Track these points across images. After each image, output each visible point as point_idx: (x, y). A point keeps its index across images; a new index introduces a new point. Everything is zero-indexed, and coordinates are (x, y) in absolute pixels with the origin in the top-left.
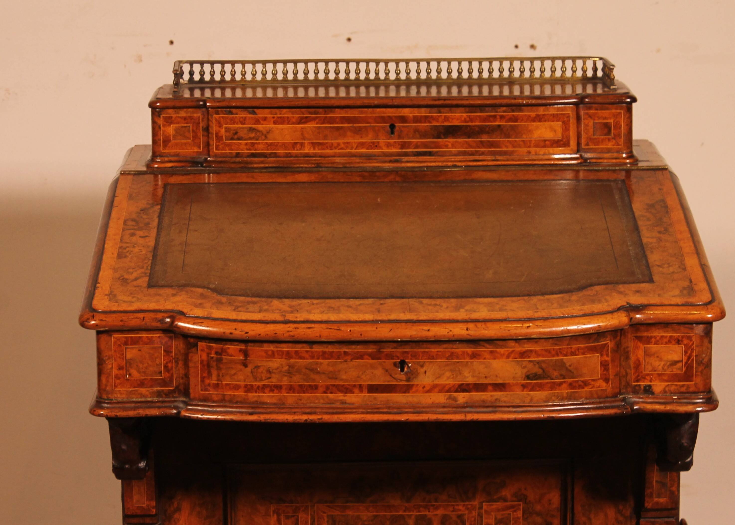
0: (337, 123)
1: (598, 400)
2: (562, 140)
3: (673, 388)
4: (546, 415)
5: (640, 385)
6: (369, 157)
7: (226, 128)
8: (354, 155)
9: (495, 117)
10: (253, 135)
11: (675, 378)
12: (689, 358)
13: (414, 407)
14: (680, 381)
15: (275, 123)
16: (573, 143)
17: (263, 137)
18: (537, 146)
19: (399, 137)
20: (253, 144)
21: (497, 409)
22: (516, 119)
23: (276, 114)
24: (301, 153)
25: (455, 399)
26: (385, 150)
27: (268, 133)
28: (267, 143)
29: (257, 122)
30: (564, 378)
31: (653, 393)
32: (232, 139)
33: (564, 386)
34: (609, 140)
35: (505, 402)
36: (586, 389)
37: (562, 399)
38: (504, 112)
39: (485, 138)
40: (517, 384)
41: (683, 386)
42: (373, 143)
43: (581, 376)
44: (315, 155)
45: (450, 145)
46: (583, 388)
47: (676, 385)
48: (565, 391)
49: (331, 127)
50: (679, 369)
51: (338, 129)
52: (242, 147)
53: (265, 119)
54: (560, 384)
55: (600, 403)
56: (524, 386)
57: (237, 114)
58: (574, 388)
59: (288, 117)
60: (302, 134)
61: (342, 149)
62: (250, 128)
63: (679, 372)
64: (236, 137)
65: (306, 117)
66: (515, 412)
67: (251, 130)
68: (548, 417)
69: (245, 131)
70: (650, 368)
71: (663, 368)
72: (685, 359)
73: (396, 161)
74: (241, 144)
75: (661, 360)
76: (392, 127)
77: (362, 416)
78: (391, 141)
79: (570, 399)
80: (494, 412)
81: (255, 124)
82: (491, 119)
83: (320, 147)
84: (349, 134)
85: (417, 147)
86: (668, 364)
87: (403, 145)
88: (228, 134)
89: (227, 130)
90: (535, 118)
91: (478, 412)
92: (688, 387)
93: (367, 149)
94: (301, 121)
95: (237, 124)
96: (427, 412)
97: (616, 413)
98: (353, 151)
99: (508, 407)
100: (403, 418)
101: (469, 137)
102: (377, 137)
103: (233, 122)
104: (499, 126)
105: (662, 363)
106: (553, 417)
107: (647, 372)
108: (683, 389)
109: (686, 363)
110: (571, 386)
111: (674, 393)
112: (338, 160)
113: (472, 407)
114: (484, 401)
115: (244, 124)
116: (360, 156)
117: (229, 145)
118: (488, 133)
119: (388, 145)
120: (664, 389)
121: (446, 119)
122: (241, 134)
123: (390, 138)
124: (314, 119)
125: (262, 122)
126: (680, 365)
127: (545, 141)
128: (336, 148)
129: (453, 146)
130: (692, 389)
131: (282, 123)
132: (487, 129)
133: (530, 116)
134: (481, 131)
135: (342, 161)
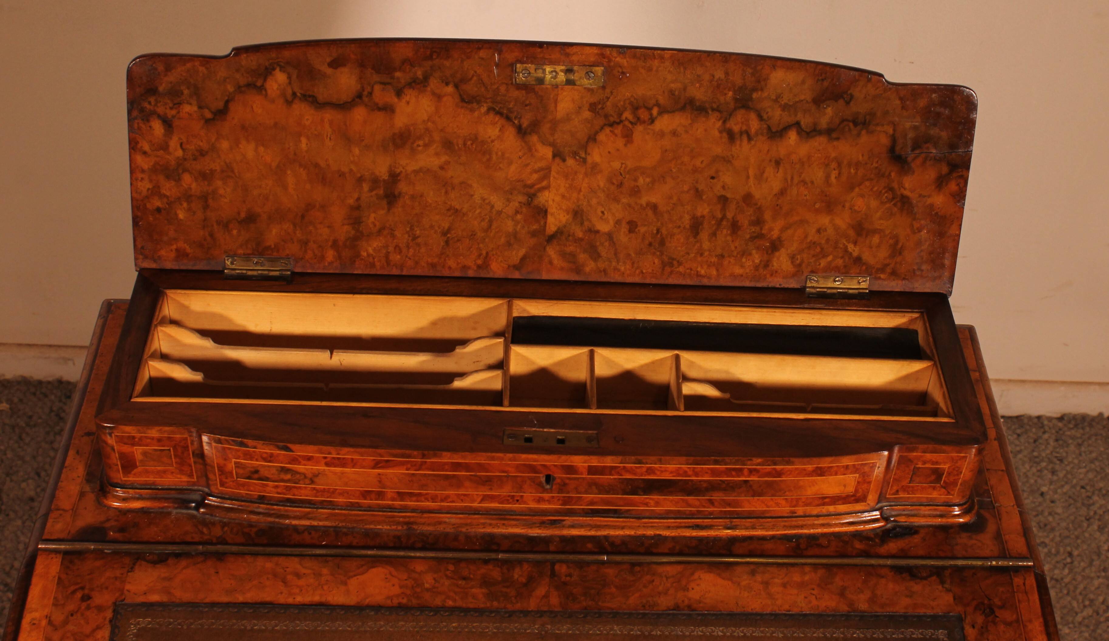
0: (446, 471)
2: (852, 496)
6: (502, 515)
7: (235, 463)
8: (476, 512)
9: (741, 470)
10: (288, 476)
15: (327, 464)
16: (872, 498)
17: (307, 481)
18: (807, 505)
19: (560, 491)
20: (289, 489)
22: (779, 474)
23: (330, 453)
24: (379, 505)
26: (533, 505)
27: (316, 475)
28: (314, 489)
29: (295, 460)
32: (249, 478)
34: (934, 488)
38: (759, 464)
39: (717, 496)
42: (513, 497)
44: (404, 509)
45: (652, 503)
49: (434, 475)
51: (446, 477)
52: (268, 489)
53: (309, 459)
57: (255, 447)
59: (352, 459)
60: (380, 482)
61: (453, 502)
62: (282, 468)
64: (256, 476)
65: (388, 461)
67: (284, 470)
69: (274, 471)
73: (553, 523)
74: (267, 485)
76: (549, 479)
78: (546, 496)
81: (290, 463)
82: (734, 473)
83: (414, 499)
84: (467, 484)
85: (592, 503)
87: (566, 501)
88: (241, 471)
89: (238, 465)
90: (814, 471)
93: (500, 503)
94: (376, 465)
95: (257, 460)
98: (475, 505)
101: (688, 495)
102: (520, 488)
103: (249, 456)
104: (746, 482)
112: (445, 517)
115: (270, 462)
116: (487, 513)
117: (243, 485)
118: (725, 490)
119: (540, 500)
121: (650, 471)
122: (264, 473)
123: (545, 491)
124: (402, 464)
125: (303, 462)
127: (826, 498)
128: (442, 501)
129: (657, 504)
131: (344, 465)
132: (724, 486)
133: (805, 470)
134: (713, 487)
135: (453, 521)
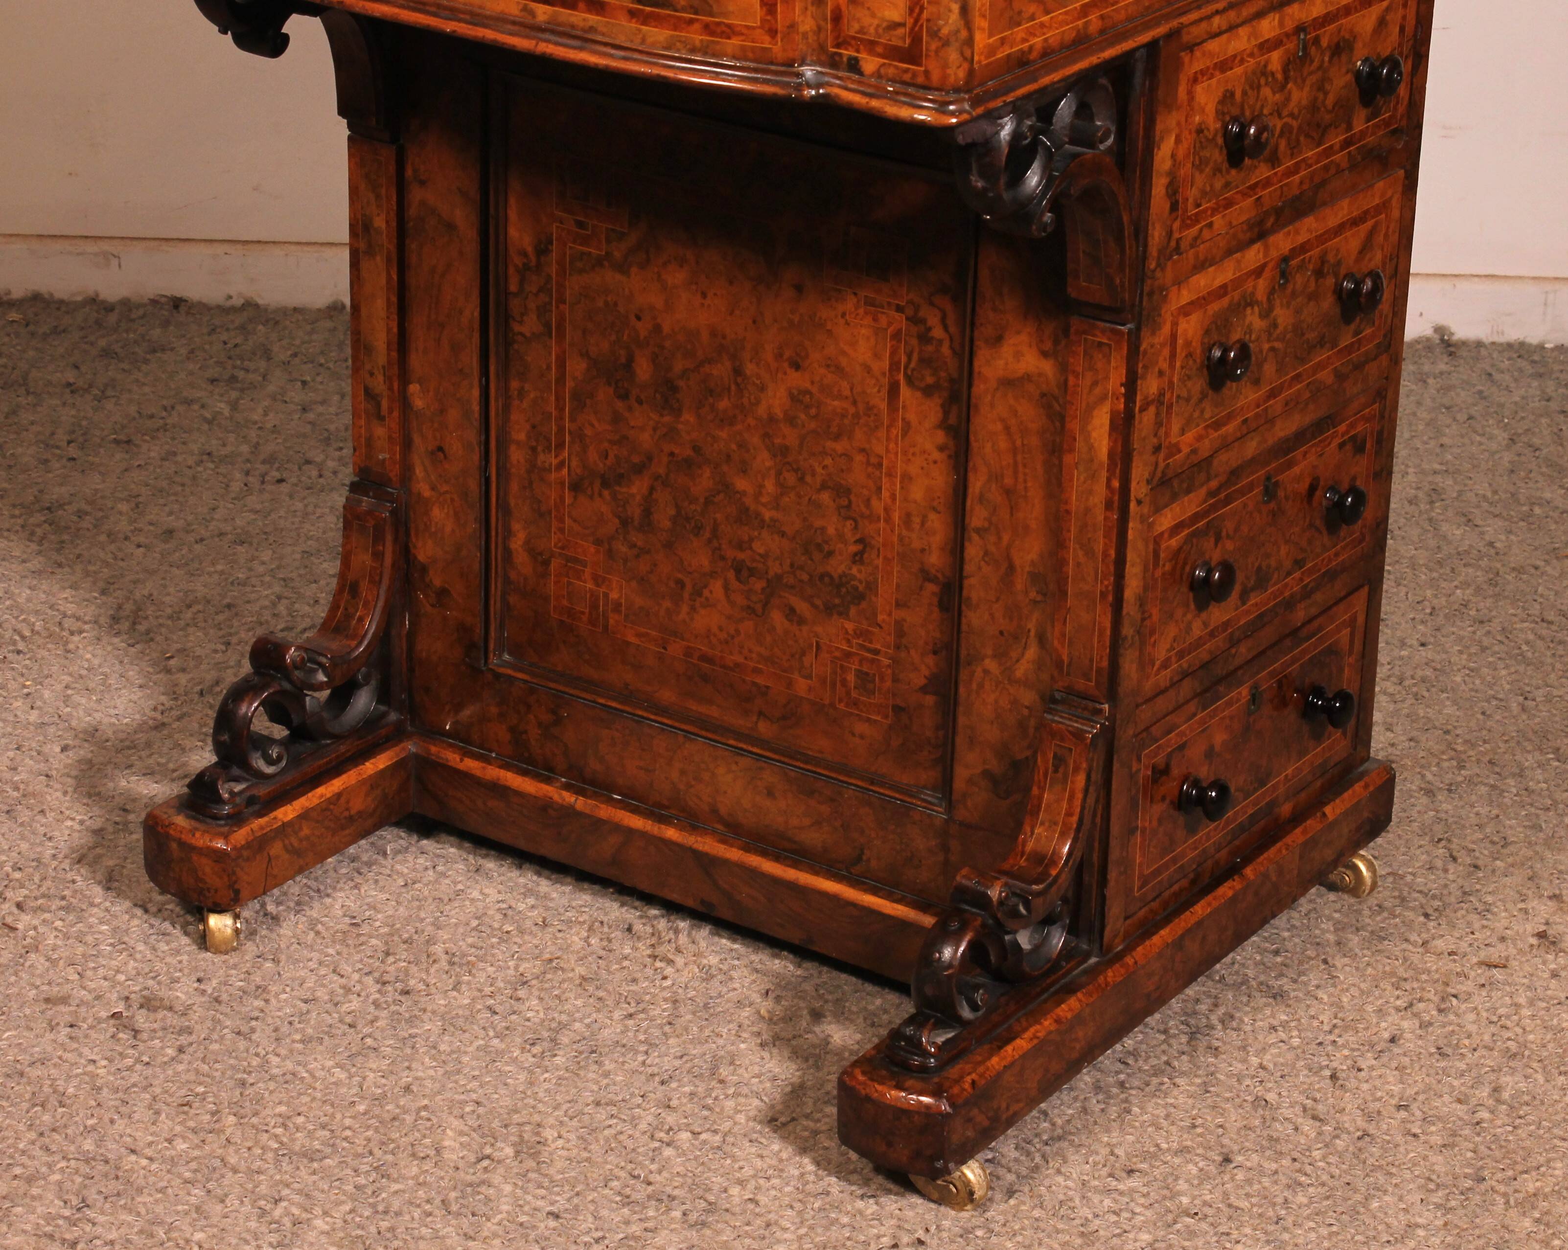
1: (752, 65)
3: (891, 71)
4: (656, 71)
5: (840, 55)
11: (894, 53)
12: (916, 21)
13: (472, 14)
14: (901, 61)
21: (589, 45)
25: (532, 14)
30: (696, 13)
31: (861, 73)
33: (697, 26)
35: (603, 34)
36: (735, 41)
37: (693, 50)
40: (622, 7)
41: (906, 71)
43: (725, 15)
46: (729, 38)
47: (896, 67)
48: (698, 38)
50: (900, 38)
54: (691, 22)
55: (756, 70)
56: (632, 14)
58: (712, 33)
63: (900, 43)
66: (611, 56)
68: (658, 76)
70: (856, 26)
71: (876, 30)
72: (910, 22)
75: (873, 16)
77: (397, 10)
79: (705, 54)
80: (581, 49)
86: (885, 24)
91: (556, 44)
92: (915, 75)
96: (485, 26)
97: (775, 94)
99: (606, 44)
100: (449, 27)
105: (876, 22)
106: (664, 77)
107: (852, 33)
108: (907, 77)
109: (912, 29)
110: (708, 29)
111: (893, 81)
113: (553, 32)
114: (573, 27)
120: (878, 71)
126: (900, 31)
130: (920, 80)
